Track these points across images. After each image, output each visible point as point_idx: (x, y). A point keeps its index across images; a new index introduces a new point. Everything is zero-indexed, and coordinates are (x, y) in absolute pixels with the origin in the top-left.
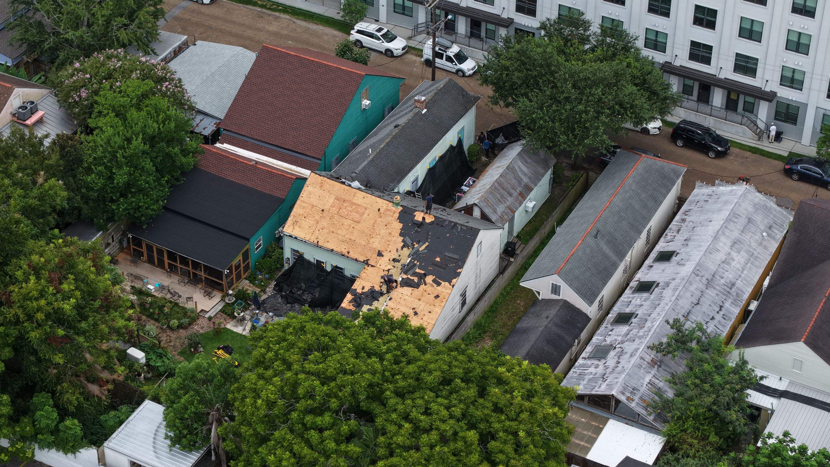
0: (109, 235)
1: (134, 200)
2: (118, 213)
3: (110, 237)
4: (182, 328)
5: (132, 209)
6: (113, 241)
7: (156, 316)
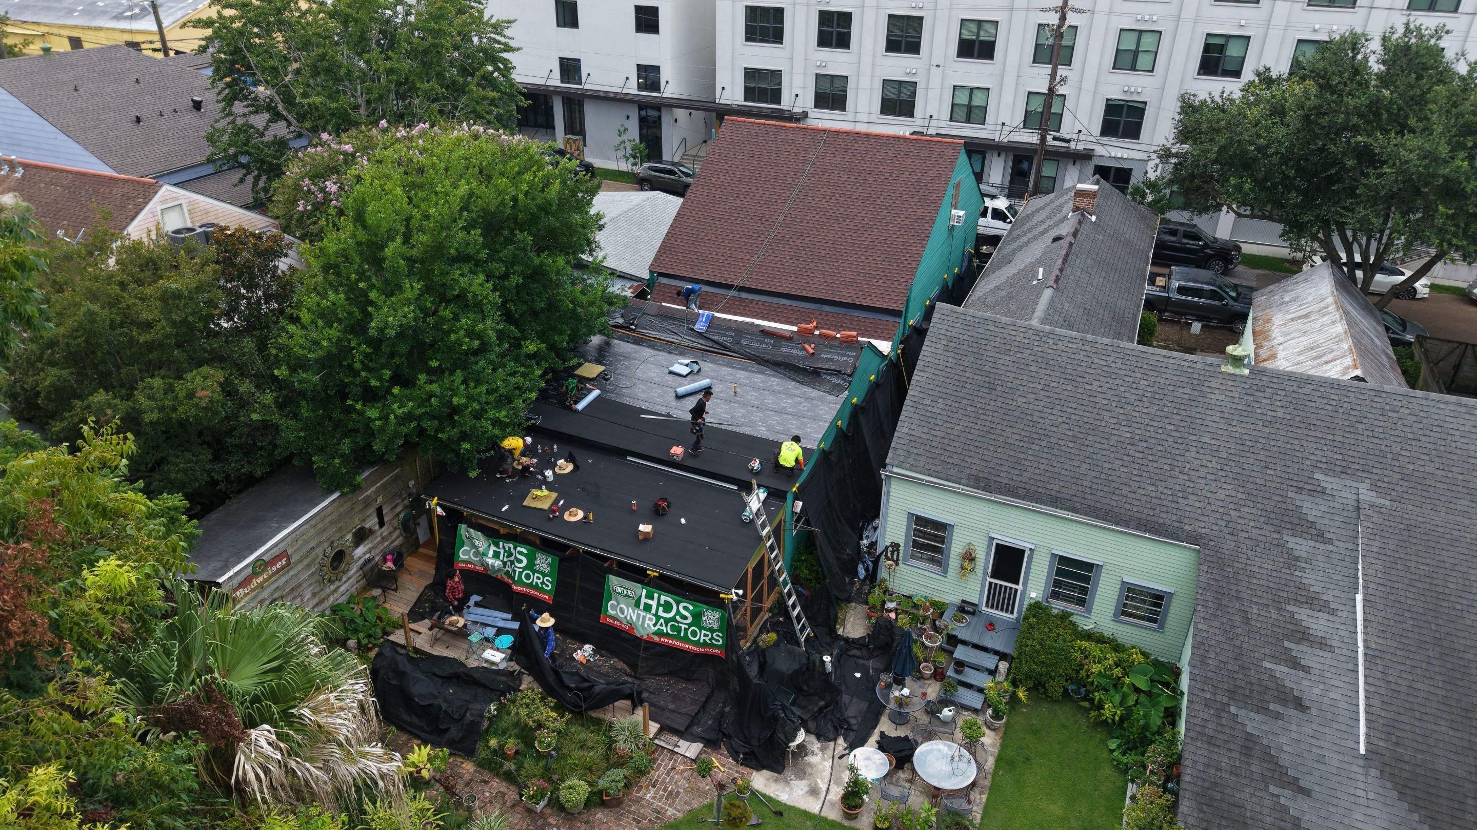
0: (367, 503)
1: (435, 387)
2: (382, 430)
3: (372, 510)
4: (603, 804)
5: (433, 417)
6: (381, 524)
7: (510, 766)
